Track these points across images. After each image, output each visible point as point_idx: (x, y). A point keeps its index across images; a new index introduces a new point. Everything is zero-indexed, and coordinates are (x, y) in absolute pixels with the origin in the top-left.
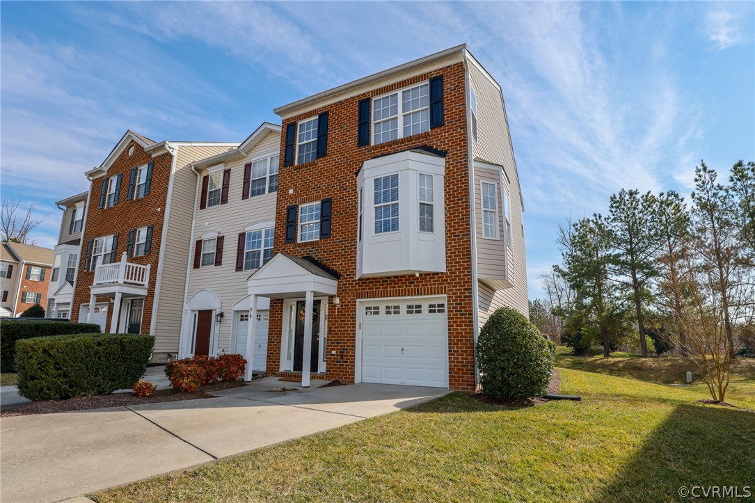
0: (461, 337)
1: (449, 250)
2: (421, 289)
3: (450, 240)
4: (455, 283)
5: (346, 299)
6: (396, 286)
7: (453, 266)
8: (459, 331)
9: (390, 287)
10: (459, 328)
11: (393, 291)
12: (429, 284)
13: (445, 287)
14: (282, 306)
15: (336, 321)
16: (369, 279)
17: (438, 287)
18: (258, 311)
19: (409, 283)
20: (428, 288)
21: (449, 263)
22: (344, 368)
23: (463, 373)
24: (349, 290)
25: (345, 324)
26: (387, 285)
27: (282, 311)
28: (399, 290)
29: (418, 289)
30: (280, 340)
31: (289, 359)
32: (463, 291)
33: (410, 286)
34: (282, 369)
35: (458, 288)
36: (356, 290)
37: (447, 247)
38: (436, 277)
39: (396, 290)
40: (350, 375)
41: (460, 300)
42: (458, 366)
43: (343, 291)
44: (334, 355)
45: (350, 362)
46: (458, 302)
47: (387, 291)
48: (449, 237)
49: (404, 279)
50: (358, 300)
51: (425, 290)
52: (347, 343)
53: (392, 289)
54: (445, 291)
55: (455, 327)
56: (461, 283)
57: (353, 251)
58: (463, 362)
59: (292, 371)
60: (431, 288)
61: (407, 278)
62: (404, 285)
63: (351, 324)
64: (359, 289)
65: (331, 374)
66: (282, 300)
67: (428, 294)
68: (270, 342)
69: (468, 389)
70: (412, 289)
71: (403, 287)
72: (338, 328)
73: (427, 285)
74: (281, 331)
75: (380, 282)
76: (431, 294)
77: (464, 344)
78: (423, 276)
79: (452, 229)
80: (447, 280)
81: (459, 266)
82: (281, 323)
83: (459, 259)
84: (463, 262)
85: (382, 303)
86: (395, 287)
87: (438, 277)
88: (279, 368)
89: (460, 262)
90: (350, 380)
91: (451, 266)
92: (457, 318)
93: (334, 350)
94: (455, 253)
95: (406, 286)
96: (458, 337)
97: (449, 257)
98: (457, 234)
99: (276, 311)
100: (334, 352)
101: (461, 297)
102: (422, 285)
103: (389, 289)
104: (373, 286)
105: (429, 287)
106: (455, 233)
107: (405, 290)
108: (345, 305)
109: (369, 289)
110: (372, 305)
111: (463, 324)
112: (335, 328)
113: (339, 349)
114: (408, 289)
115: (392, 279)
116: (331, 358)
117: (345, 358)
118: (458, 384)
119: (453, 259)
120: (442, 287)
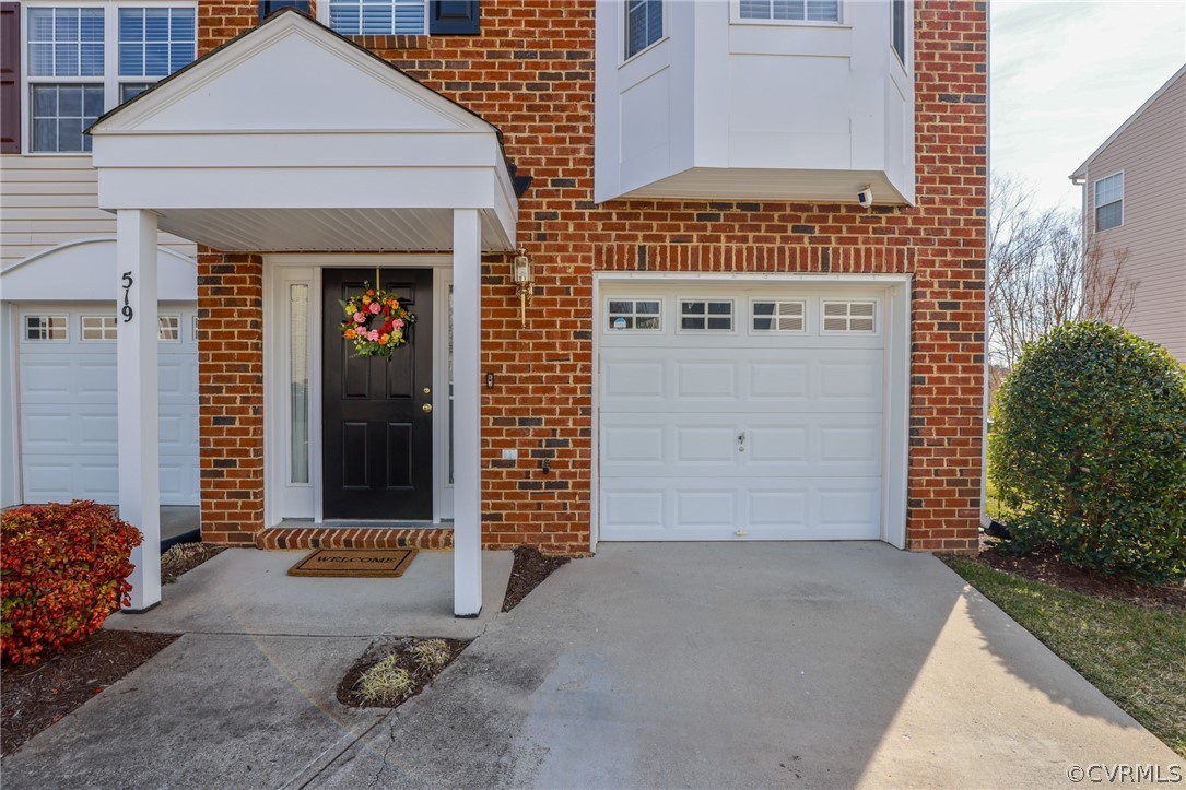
0: (952, 401)
1: (924, 139)
2: (836, 251)
3: (930, 108)
4: (941, 243)
5: (554, 270)
6: (751, 235)
7: (935, 191)
8: (947, 384)
9: (729, 239)
10: (947, 376)
11: (739, 252)
12: (860, 237)
13: (911, 253)
14: (259, 281)
15: (514, 346)
16: (648, 204)
17: (889, 252)
18: (162, 304)
19: (795, 229)
20: (857, 251)
21: (925, 180)
22: (556, 507)
23: (951, 503)
24: (568, 237)
25: (551, 357)
26: (715, 228)
27: (258, 303)
28: (760, 251)
29: (825, 251)
30: (258, 411)
31: (299, 475)
32: (962, 269)
33: (800, 240)
34: (272, 520)
35: (949, 258)
36: (594, 238)
37: (918, 129)
38: (884, 217)
39: (750, 250)
40: (575, 527)
41: (954, 295)
42: (940, 483)
43: (541, 237)
44: (510, 463)
45: (576, 485)
46: (949, 299)
47: (717, 250)
48: (924, 98)
49: (776, 215)
50: (598, 276)
51: (847, 256)
52: (563, 422)
53: (734, 245)
54: (911, 263)
55: (935, 374)
56: (957, 244)
57: (578, 98)
58: (952, 472)
59: (319, 520)
60: (868, 251)
61: (788, 211)
62: (778, 236)
63: (577, 357)
64: (607, 238)
65: (500, 527)
66: (258, 259)
67: (856, 271)
68: (212, 421)
69: (962, 544)
70: (803, 251)
71: (773, 240)
72: (525, 369)
73: (855, 241)
74: (260, 380)
75: (690, 217)
76: (867, 271)
77: (959, 422)
78: (843, 212)
79: (935, 74)
80: (917, 232)
81: (954, 191)
82: (257, 347)
83: (956, 170)
84: (967, 181)
85: (671, 289)
86: (744, 239)
87: (889, 220)
88: (260, 516)
89: (957, 180)
90: (580, 543)
91: (930, 191)
92: (942, 347)
93: (511, 445)
94: (943, 149)
95: (785, 240)
96: (942, 401)
97: (924, 159)
98: (951, 92)
99: (231, 303)
100: (510, 454)
101: (956, 285)
102: (841, 241)
103: (723, 244)
104: (662, 228)
105: (862, 247)
106: (945, 88)
107: (781, 250)
108: (552, 291)
109: (646, 238)
110: (634, 297)
111: (960, 366)
112: (513, 369)
113: (530, 443)
114: (793, 251)
115: (735, 210)
116: (498, 475)
117: (558, 471)
118: (937, 534)
119: (938, 170)
120: (900, 252)
